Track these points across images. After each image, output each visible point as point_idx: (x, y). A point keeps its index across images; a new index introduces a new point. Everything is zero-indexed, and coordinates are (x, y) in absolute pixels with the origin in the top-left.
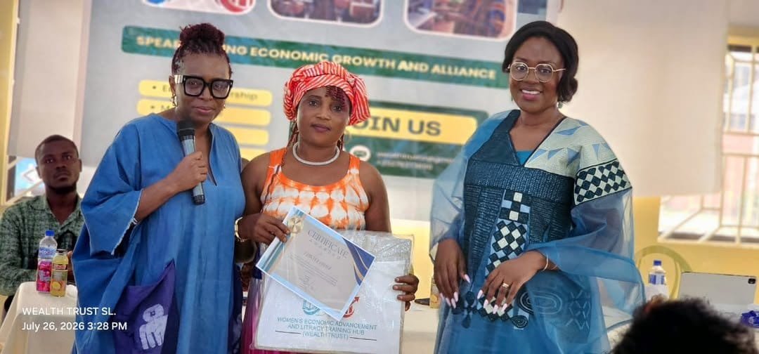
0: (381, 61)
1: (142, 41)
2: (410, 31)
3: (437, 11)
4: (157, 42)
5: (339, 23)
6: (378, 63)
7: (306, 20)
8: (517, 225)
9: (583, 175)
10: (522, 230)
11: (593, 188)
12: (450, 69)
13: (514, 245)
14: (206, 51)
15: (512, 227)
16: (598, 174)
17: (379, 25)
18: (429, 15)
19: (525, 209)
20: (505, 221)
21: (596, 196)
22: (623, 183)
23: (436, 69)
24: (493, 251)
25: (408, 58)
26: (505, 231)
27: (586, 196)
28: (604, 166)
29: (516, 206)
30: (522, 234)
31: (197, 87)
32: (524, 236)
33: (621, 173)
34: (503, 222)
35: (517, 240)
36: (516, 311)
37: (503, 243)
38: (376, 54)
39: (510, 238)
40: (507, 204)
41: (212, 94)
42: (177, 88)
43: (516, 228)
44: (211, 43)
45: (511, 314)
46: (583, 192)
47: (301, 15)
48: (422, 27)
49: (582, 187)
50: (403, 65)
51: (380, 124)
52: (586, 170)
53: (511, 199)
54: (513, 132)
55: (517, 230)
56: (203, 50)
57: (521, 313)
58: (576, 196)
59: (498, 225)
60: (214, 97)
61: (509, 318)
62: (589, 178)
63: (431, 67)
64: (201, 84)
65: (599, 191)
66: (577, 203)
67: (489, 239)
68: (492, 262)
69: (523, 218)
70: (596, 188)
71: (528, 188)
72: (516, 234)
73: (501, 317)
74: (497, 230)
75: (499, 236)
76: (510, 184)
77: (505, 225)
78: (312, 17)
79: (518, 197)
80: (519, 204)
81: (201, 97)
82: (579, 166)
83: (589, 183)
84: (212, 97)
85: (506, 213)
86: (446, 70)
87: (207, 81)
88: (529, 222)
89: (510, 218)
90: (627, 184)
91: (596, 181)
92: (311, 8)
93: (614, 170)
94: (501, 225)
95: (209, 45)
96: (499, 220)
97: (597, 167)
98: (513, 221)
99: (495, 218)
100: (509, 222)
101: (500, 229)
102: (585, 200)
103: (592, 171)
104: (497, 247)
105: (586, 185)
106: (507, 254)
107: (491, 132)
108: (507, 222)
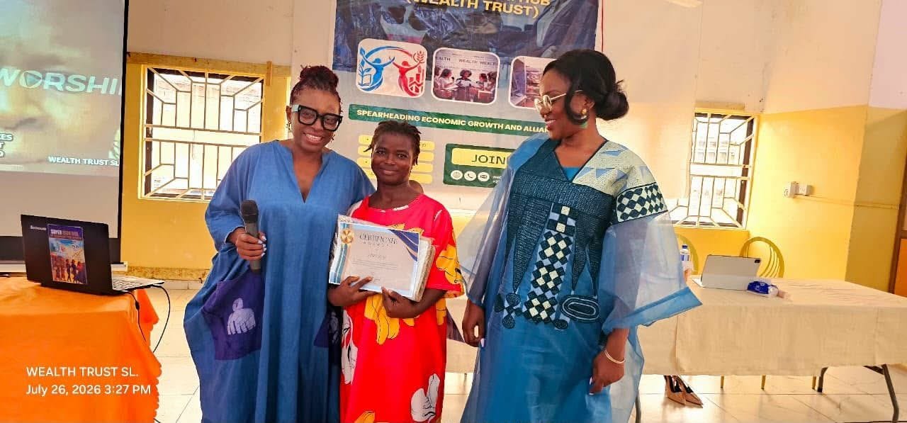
0: (495, 125)
1: (360, 112)
2: (511, 107)
3: (527, 95)
4: (369, 113)
5: (472, 102)
6: (493, 126)
7: (453, 101)
8: (564, 236)
9: (629, 195)
10: (568, 242)
11: (638, 208)
12: (534, 128)
13: (560, 255)
14: (322, 88)
15: (558, 238)
16: (644, 195)
17: (495, 104)
18: (523, 97)
19: (571, 222)
20: (552, 231)
21: (640, 216)
22: (661, 206)
23: (526, 128)
24: (539, 259)
25: (511, 122)
26: (552, 241)
27: (631, 214)
28: (648, 187)
29: (563, 219)
30: (568, 245)
31: (310, 118)
32: (570, 247)
33: (660, 196)
34: (550, 232)
35: (563, 250)
36: (558, 316)
37: (549, 252)
38: (492, 120)
39: (556, 248)
40: (554, 216)
41: (323, 125)
42: (294, 117)
43: (563, 239)
44: (327, 84)
45: (553, 317)
46: (628, 211)
47: (450, 98)
48: (518, 105)
49: (628, 206)
50: (508, 127)
51: (495, 160)
52: (633, 190)
53: (558, 211)
54: (558, 150)
55: (563, 241)
56: (319, 87)
57: (562, 317)
58: (619, 214)
59: (545, 235)
60: (324, 128)
61: (551, 320)
62: (635, 198)
63: (523, 128)
64: (314, 115)
65: (644, 211)
66: (620, 220)
67: (535, 247)
68: (538, 269)
69: (569, 230)
70: (641, 208)
71: (576, 203)
72: (562, 245)
73: (545, 320)
74: (544, 239)
75: (546, 246)
76: (558, 198)
77: (552, 236)
78: (456, 99)
79: (565, 211)
80: (566, 217)
81: (313, 126)
82: (625, 186)
83: (635, 203)
84: (322, 128)
85: (553, 224)
86: (532, 129)
87: (320, 113)
88: (574, 235)
89: (557, 229)
90: (664, 207)
91: (641, 201)
92: (456, 94)
93: (655, 192)
94: (548, 235)
95: (325, 84)
96: (547, 231)
97: (644, 188)
98: (559, 232)
99: (542, 228)
100: (556, 233)
101: (547, 239)
102: (630, 218)
103: (639, 191)
104: (543, 255)
105: (631, 204)
106: (553, 263)
107: (537, 149)
108: (554, 233)
